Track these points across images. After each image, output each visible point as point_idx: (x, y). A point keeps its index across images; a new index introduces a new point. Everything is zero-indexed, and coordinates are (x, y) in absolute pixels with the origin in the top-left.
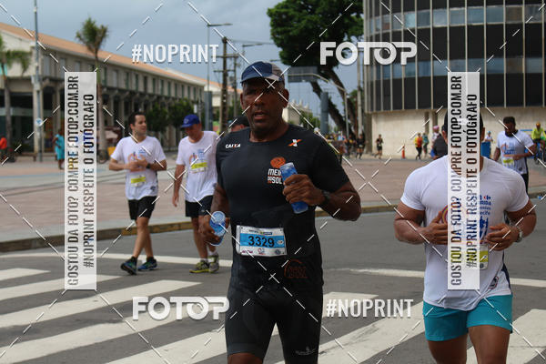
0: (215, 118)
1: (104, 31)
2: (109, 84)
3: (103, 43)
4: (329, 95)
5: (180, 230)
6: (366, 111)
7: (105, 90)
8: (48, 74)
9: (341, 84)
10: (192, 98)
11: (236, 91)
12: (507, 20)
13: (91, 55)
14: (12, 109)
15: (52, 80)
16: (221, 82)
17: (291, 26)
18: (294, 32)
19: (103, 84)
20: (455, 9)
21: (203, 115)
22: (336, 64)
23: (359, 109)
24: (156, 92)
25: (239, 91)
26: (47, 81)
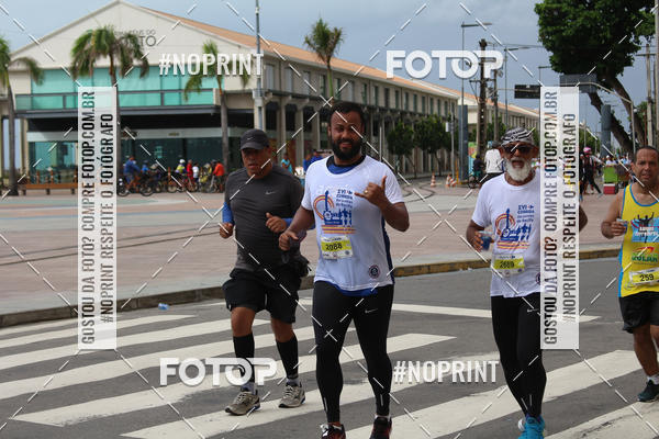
0: (471, 138)
1: (338, 34)
3: (336, 49)
4: (612, 108)
5: (429, 273)
8: (272, 88)
9: (627, 96)
10: (443, 114)
11: (496, 104)
13: (322, 63)
14: (229, 129)
15: (275, 94)
16: (478, 94)
17: (565, 25)
18: (568, 32)
19: (336, 98)
21: (456, 134)
22: (621, 71)
23: (650, 124)
24: (400, 107)
25: (501, 104)
26: (271, 96)
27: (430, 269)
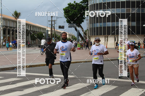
1: (20, 14)
3: (19, 17)
4: (79, 31)
6: (89, 35)
8: (5, 25)
9: (82, 28)
10: (43, 32)
11: (55, 30)
12: (126, 12)
13: (16, 20)
15: (5, 26)
16: (51, 27)
17: (70, 13)
18: (70, 15)
20: (113, 9)
21: (46, 36)
22: (81, 23)
23: (87, 35)
24: (33, 30)
25: (56, 30)
26: (4, 27)
27: (39, 66)
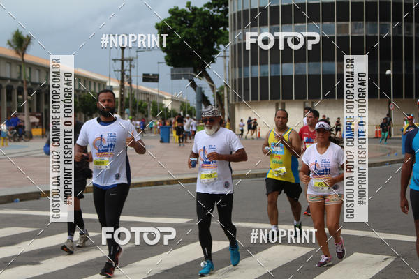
1: (29, 39)
2: (33, 80)
3: (28, 48)
4: (203, 89)
6: (231, 102)
7: (30, 84)
9: (212, 82)
10: (98, 90)
11: (131, 86)
12: (337, 33)
13: (18, 57)
16: (120, 78)
17: (174, 36)
19: (27, 80)
20: (298, 25)
23: (226, 99)
25: (134, 85)
